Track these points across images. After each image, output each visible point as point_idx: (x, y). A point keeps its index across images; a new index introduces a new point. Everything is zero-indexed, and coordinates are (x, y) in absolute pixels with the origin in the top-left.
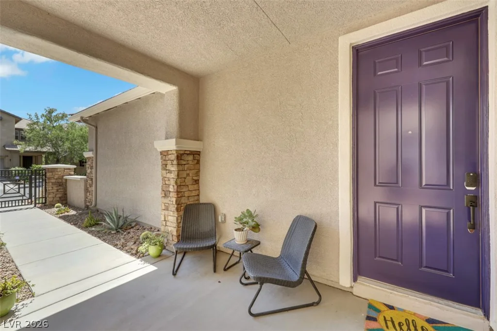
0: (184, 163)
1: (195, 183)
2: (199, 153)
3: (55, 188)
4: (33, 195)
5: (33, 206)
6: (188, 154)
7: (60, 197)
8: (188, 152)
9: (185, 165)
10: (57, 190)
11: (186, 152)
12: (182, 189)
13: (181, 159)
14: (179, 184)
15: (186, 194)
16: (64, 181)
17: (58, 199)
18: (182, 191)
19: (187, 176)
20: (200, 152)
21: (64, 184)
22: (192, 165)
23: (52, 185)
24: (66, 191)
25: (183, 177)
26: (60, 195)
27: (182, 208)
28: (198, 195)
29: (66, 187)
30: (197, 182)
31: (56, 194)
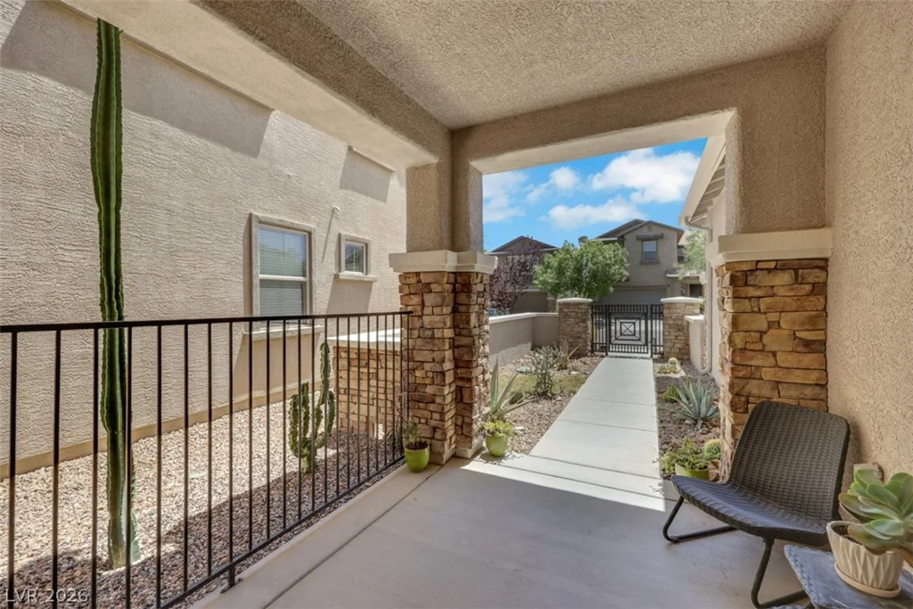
0: (759, 293)
1: (801, 349)
2: (822, 264)
3: (673, 334)
4: (649, 340)
5: (649, 355)
6: (769, 270)
7: (680, 349)
8: (772, 265)
9: (760, 297)
10: (676, 337)
11: (761, 265)
12: (752, 358)
13: (746, 284)
14: (740, 345)
15: (768, 374)
16: (685, 324)
17: (677, 351)
18: (749, 363)
19: (769, 327)
20: (826, 260)
21: (685, 327)
22: (788, 300)
23: (670, 328)
24: (688, 340)
25: (755, 327)
26: (679, 346)
27: (750, 406)
28: (824, 386)
29: (688, 333)
30: (818, 347)
31: (674, 343)
